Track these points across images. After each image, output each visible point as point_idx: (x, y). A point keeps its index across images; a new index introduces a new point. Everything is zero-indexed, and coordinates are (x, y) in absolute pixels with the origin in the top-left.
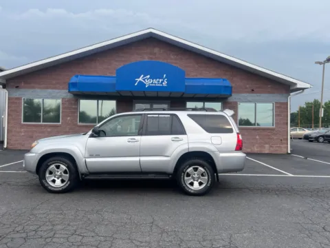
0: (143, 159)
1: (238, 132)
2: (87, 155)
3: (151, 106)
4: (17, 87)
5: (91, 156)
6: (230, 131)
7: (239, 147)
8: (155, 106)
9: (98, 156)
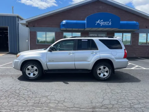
0: (76, 63)
1: (125, 48)
2: (47, 61)
3: (98, 35)
4: (34, 26)
5: (50, 61)
6: (121, 48)
7: (125, 57)
8: (99, 35)
9: (53, 61)
